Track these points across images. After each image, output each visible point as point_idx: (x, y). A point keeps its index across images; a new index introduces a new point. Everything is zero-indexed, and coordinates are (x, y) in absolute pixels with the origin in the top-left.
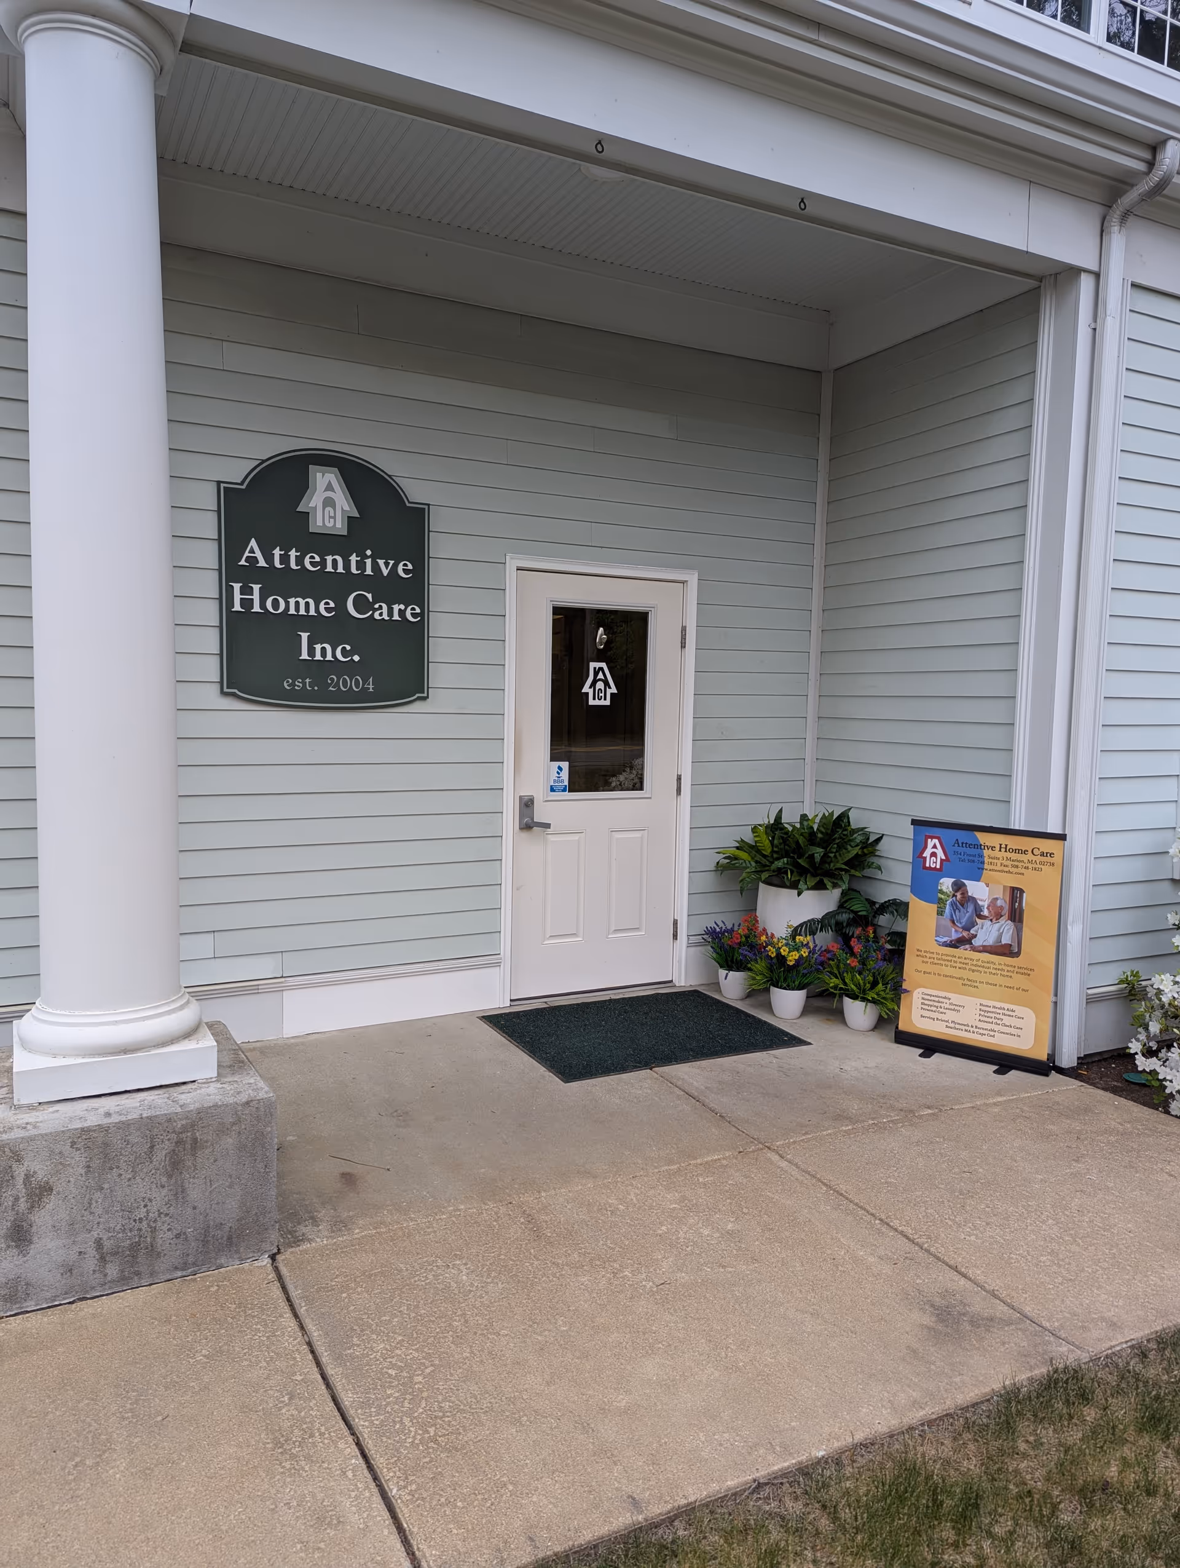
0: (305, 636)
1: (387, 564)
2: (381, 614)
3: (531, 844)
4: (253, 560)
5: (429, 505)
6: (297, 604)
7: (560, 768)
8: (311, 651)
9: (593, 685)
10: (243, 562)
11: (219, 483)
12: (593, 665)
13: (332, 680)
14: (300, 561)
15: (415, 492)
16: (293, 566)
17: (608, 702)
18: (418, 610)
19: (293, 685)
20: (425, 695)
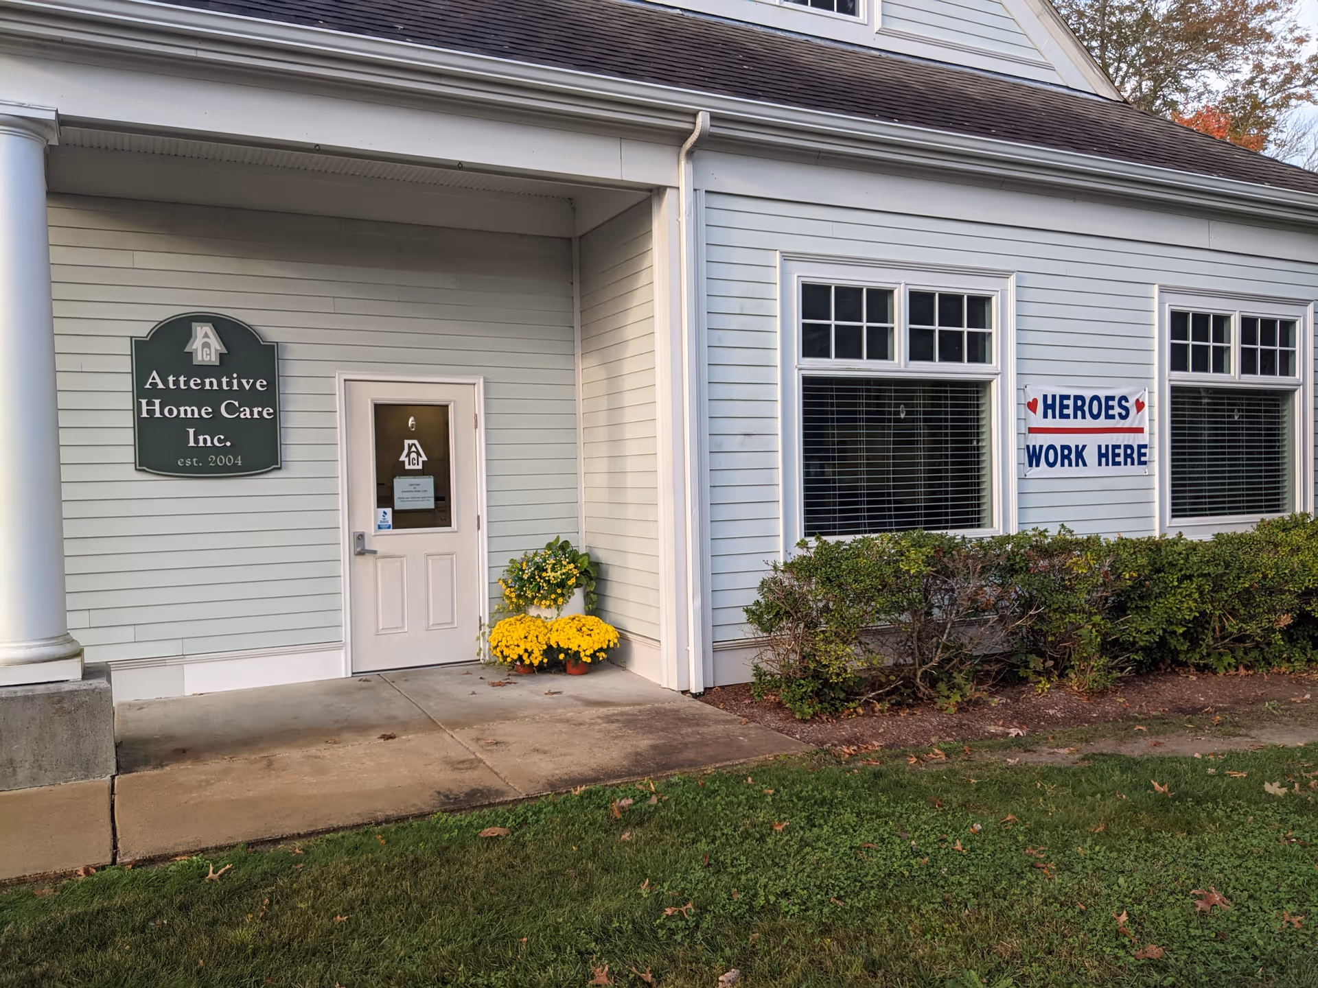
0: (191, 431)
1: (248, 383)
2: (245, 415)
3: (365, 562)
4: (154, 385)
5: (277, 343)
6: (186, 411)
7: (385, 513)
8: (196, 441)
9: (408, 455)
10: (148, 386)
11: (131, 337)
12: (407, 442)
13: (212, 458)
14: (186, 383)
15: (271, 335)
16: (182, 386)
17: (420, 467)
18: (271, 411)
19: (185, 462)
20: (279, 466)
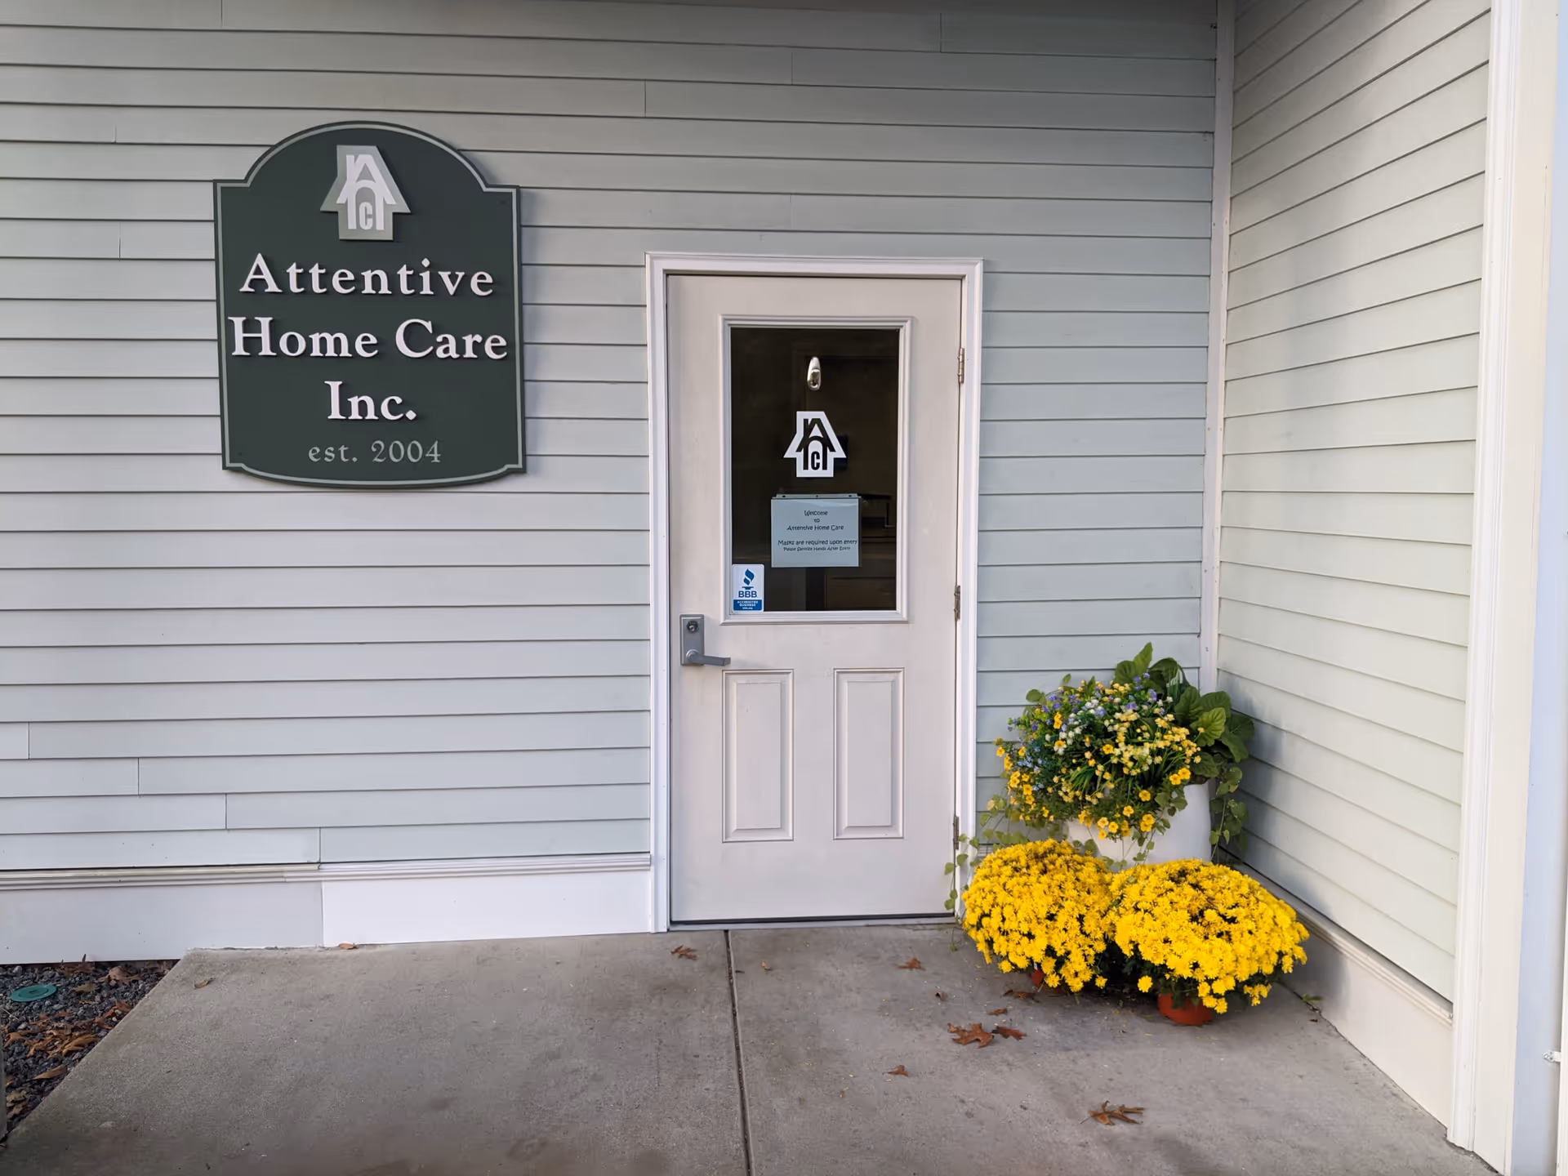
0: (335, 386)
1: (453, 278)
2: (446, 351)
3: (702, 686)
4: (258, 284)
5: (518, 188)
6: (323, 341)
7: (750, 574)
8: (345, 408)
9: (804, 446)
10: (246, 288)
11: (215, 182)
12: (801, 416)
13: (378, 446)
14: (325, 280)
15: (508, 171)
16: (316, 288)
17: (829, 473)
18: (503, 342)
19: (322, 455)
20: (520, 466)
